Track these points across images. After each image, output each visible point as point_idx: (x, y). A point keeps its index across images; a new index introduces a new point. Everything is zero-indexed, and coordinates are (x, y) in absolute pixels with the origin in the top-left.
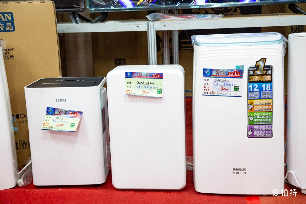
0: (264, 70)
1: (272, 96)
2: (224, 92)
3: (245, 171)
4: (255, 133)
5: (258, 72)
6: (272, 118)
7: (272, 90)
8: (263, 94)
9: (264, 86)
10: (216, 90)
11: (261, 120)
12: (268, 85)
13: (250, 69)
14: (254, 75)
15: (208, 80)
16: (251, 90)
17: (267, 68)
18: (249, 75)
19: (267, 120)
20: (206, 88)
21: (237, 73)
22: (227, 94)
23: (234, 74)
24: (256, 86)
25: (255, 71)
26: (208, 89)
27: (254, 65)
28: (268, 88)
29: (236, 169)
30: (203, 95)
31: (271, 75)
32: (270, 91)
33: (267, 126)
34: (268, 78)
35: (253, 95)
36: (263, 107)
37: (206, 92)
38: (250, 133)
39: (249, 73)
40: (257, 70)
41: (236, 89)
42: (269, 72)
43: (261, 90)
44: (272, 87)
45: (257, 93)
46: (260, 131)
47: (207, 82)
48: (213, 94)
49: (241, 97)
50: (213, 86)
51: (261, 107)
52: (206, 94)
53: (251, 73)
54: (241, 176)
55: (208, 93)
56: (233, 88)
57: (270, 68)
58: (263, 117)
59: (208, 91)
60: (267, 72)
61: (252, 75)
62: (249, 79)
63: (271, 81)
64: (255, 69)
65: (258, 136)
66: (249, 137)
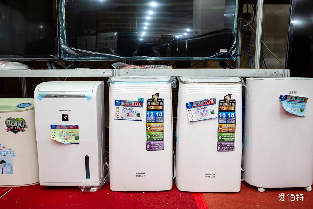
0: (157, 102)
1: (164, 120)
2: (130, 117)
3: (144, 174)
4: (152, 147)
5: (154, 103)
6: (163, 136)
7: (163, 116)
8: (157, 119)
9: (157, 113)
10: (124, 115)
11: (156, 137)
12: (161, 112)
13: (148, 101)
14: (151, 105)
15: (118, 108)
16: (149, 116)
17: (160, 101)
18: (147, 105)
19: (160, 137)
20: (117, 114)
21: (139, 104)
22: (132, 118)
23: (136, 104)
24: (152, 113)
25: (152, 103)
26: (118, 115)
27: (151, 98)
28: (161, 115)
29: (139, 173)
30: (115, 119)
31: (163, 105)
32: (162, 116)
33: (160, 142)
34: (161, 107)
35: (150, 120)
36: (157, 128)
37: (117, 117)
38: (148, 147)
39: (147, 103)
40: (153, 102)
41: (138, 115)
42: (161, 103)
43: (155, 116)
44: (163, 114)
45: (153, 118)
46: (155, 145)
47: (117, 110)
48: (121, 119)
49: (141, 121)
50: (122, 113)
51: (156, 128)
52: (117, 118)
53: (149, 103)
54: (142, 178)
55: (118, 118)
56: (136, 114)
57: (162, 101)
58: (157, 135)
59: (118, 116)
60: (159, 103)
61: (149, 105)
62: (147, 108)
63: (162, 110)
64: (152, 101)
65: (154, 149)
66: (148, 150)
